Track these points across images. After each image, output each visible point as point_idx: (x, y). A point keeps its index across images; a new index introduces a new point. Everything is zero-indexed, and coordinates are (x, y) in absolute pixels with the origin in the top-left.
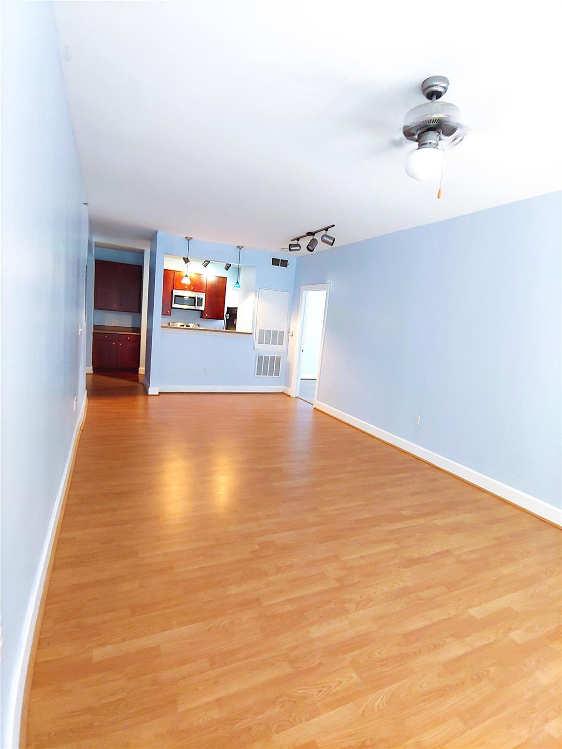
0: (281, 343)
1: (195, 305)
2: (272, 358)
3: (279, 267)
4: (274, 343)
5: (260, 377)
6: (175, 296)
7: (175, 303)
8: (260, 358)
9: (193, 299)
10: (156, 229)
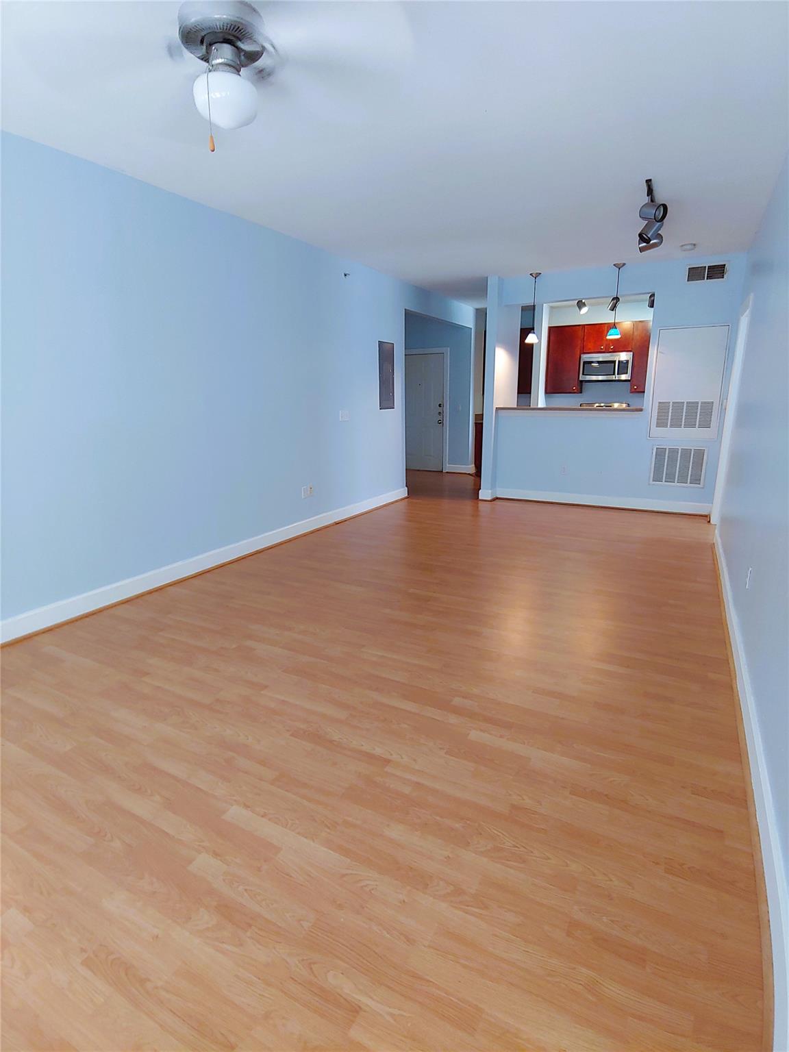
0: (706, 424)
1: (614, 374)
2: (686, 453)
3: (706, 283)
4: (690, 424)
5: (661, 485)
6: (585, 363)
7: (583, 374)
8: (660, 453)
9: (613, 364)
10: (486, 276)
